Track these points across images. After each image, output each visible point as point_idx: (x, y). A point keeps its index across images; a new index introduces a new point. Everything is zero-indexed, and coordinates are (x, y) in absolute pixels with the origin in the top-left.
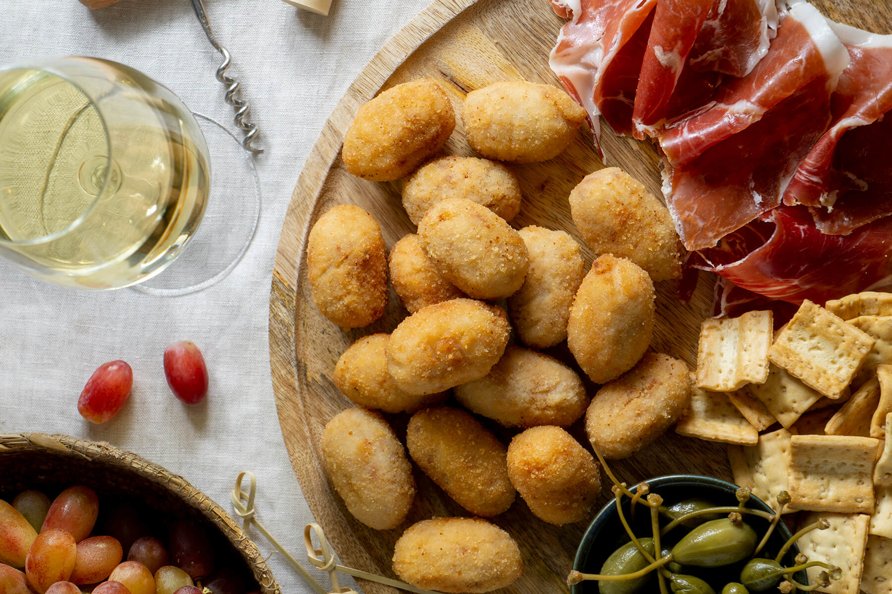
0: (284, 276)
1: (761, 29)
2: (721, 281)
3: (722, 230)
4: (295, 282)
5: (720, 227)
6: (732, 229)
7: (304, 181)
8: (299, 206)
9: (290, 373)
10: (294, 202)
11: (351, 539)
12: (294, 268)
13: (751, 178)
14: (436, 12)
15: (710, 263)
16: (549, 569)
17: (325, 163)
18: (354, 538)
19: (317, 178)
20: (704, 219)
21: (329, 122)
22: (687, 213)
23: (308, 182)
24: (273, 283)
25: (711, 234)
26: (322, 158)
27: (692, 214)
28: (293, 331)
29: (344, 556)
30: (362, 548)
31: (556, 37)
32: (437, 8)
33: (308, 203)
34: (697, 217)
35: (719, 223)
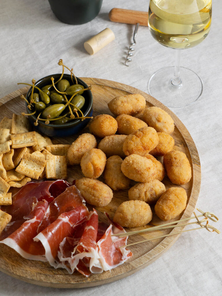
0: (197, 166)
1: (63, 251)
3: (65, 193)
4: (193, 165)
6: (62, 194)
7: (198, 191)
9: (188, 143)
10: (199, 185)
12: (194, 169)
13: (59, 211)
14: (168, 242)
15: (67, 185)
17: (192, 196)
19: (194, 192)
20: (72, 195)
21: (194, 207)
23: (196, 191)
24: (200, 164)
25: (68, 191)
27: (75, 196)
28: (190, 153)
32: (168, 243)
33: (195, 186)
34: (73, 195)
35: (66, 195)
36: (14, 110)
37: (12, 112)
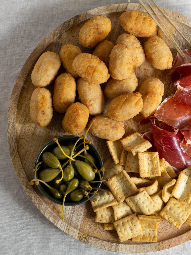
0: (81, 17)
2: (151, 129)
3: (165, 120)
4: (81, 21)
5: (165, 119)
8: (102, 10)
11: (25, 77)
12: (85, 18)
15: (154, 122)
16: (49, 132)
17: (117, 10)
18: (25, 78)
20: (164, 114)
22: (163, 109)
24: (78, 16)
25: (162, 118)
26: (118, 8)
27: (164, 110)
28: (69, 28)
29: (19, 78)
30: (24, 81)
31: (185, 49)
34: (164, 112)
35: (166, 119)
36: (79, 219)
37: (82, 220)
